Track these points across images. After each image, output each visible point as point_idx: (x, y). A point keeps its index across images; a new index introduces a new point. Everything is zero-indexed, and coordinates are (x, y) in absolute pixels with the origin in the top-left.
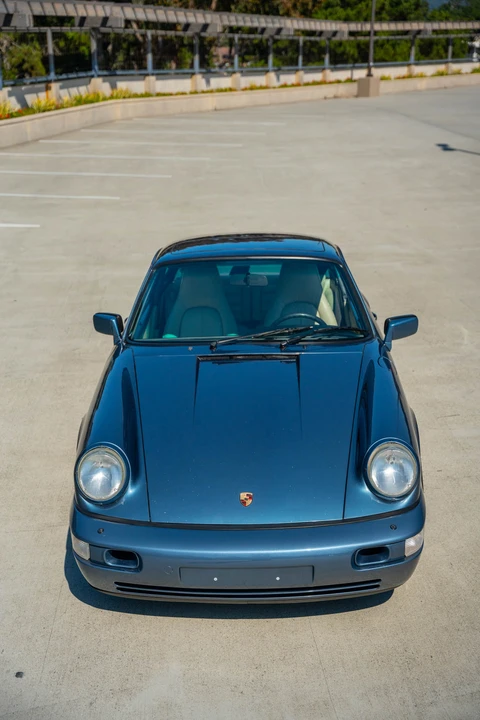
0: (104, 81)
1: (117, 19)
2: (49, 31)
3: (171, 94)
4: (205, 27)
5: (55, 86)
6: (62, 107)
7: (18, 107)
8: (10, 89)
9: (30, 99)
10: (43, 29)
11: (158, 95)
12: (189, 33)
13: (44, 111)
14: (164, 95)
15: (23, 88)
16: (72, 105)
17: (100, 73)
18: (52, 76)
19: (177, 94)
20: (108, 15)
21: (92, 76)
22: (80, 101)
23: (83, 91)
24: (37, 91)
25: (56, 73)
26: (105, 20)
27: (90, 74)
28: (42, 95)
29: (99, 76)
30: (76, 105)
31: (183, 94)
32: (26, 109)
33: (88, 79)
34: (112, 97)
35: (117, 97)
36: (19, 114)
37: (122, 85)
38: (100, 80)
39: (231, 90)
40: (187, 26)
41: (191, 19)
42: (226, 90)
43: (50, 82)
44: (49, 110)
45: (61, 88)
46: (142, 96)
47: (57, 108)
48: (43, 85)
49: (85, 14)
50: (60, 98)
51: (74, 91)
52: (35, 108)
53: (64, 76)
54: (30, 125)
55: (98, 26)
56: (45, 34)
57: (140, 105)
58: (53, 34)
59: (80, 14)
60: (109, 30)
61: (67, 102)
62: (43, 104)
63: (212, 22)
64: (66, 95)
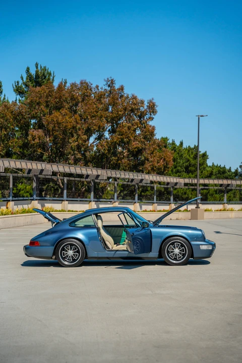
1: (48, 170)
2: (11, 175)
3: (77, 211)
4: (98, 176)
6: (15, 214)
10: (8, 174)
11: (69, 211)
12: (88, 180)
13: (5, 215)
14: (72, 211)
16: (20, 213)
17: (37, 198)
18: (11, 198)
19: (80, 211)
20: (43, 168)
21: (33, 200)
22: (24, 212)
23: (26, 207)
25: (13, 197)
26: (42, 171)
27: (31, 198)
28: (4, 207)
29: (36, 200)
30: (22, 213)
33: (30, 201)
37: (48, 205)
38: (37, 202)
40: (88, 176)
41: (89, 172)
43: (9, 201)
44: (8, 214)
45: (15, 204)
46: (60, 211)
47: (12, 214)
48: (5, 203)
49: (31, 168)
50: (13, 209)
51: (20, 207)
53: (17, 199)
55: (38, 174)
56: (9, 177)
58: (13, 177)
59: (28, 167)
60: (44, 177)
61: (17, 211)
62: (4, 212)
63: (101, 174)
64: (16, 208)
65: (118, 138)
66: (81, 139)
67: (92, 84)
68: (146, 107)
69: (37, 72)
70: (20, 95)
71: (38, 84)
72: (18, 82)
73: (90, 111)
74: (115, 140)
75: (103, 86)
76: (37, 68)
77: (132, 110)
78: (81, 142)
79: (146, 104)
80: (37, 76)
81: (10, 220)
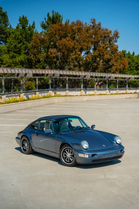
0: (52, 92)
1: (57, 74)
2: (37, 78)
3: (74, 96)
4: (85, 76)
5: (37, 93)
6: (39, 99)
7: (26, 98)
8: (24, 93)
9: (30, 96)
10: (35, 77)
11: (69, 96)
12: (80, 78)
13: (34, 100)
14: (71, 96)
15: (28, 93)
16: (42, 98)
18: (37, 90)
19: (75, 96)
20: (55, 73)
21: (49, 90)
22: (44, 97)
23: (46, 94)
24: (32, 94)
26: (54, 75)
27: (48, 89)
28: (34, 95)
29: (51, 90)
30: (43, 98)
31: (77, 96)
32: (28, 99)
33: (48, 91)
34: (55, 96)
35: (56, 97)
36: (26, 100)
37: (58, 93)
38: (51, 91)
39: (93, 95)
40: (80, 76)
41: (80, 74)
42: (92, 95)
43: (36, 91)
44: (35, 99)
45: (39, 93)
46: (64, 96)
47: (38, 99)
48: (34, 93)
49: (48, 73)
50: (38, 96)
51: (43, 94)
52: (31, 99)
53: (40, 90)
54: (29, 103)
55: (52, 76)
56: (36, 78)
57: (63, 99)
58: (38, 78)
59: (46, 73)
60: (55, 77)
61: (41, 97)
62: (33, 98)
63: (87, 75)
64: (40, 95)
65: (98, 53)
66: (77, 54)
67: (83, 22)
68: (113, 35)
69: (53, 16)
70: (44, 29)
72: (43, 22)
73: (83, 38)
74: (96, 54)
75: (89, 23)
76: (53, 13)
77: (105, 37)
78: (77, 56)
79: (113, 33)
81: (37, 102)
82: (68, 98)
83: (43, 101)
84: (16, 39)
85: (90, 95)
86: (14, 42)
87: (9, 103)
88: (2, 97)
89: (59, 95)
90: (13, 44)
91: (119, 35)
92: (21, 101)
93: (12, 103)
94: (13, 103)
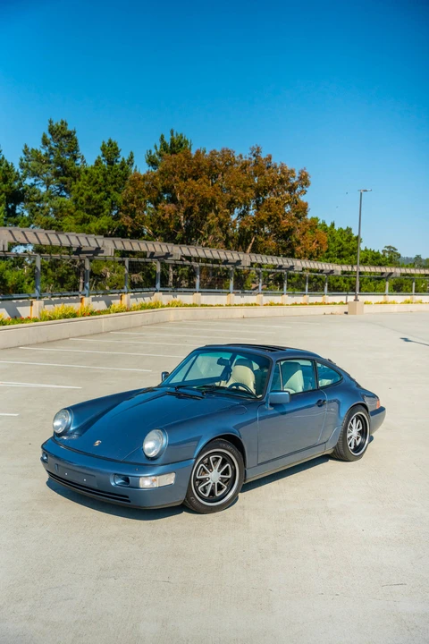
0: (163, 295)
1: (176, 255)
2: (127, 260)
3: (212, 306)
4: (239, 262)
5: (126, 296)
6: (130, 310)
8: (93, 296)
10: (123, 259)
11: (202, 305)
13: (117, 312)
14: (207, 306)
16: (138, 309)
17: (161, 289)
18: (126, 290)
19: (216, 306)
20: (170, 252)
21: (156, 291)
22: (143, 307)
23: (147, 300)
25: (129, 288)
26: (168, 255)
27: (153, 289)
28: (117, 302)
29: (160, 291)
30: (141, 309)
31: (220, 306)
33: (152, 293)
34: (168, 306)
35: (172, 306)
38: (161, 293)
39: (256, 305)
40: (226, 262)
41: (229, 257)
42: (252, 305)
43: (123, 293)
44: (121, 312)
45: (132, 297)
46: (190, 306)
47: (127, 311)
48: (118, 295)
49: (153, 251)
50: (128, 305)
51: (141, 300)
53: (135, 290)
54: (104, 322)
56: (124, 262)
57: (188, 311)
58: (130, 262)
59: (150, 251)
60: (173, 262)
61: (134, 307)
62: (117, 308)
63: (244, 259)
64: (134, 303)
66: (222, 213)
67: (234, 152)
68: (297, 179)
69: (172, 140)
70: (152, 166)
71: (173, 153)
72: (150, 151)
75: (247, 155)
76: (172, 134)
77: (281, 181)
78: (222, 217)
79: (297, 175)
80: (173, 144)
81: (124, 319)
82: (200, 312)
83: (139, 317)
84: (92, 183)
85: (249, 305)
86: (85, 190)
87: (50, 319)
88: (34, 303)
89: (179, 302)
90: (85, 195)
91: (310, 179)
92: (84, 316)
93: (60, 318)
94: (62, 320)
